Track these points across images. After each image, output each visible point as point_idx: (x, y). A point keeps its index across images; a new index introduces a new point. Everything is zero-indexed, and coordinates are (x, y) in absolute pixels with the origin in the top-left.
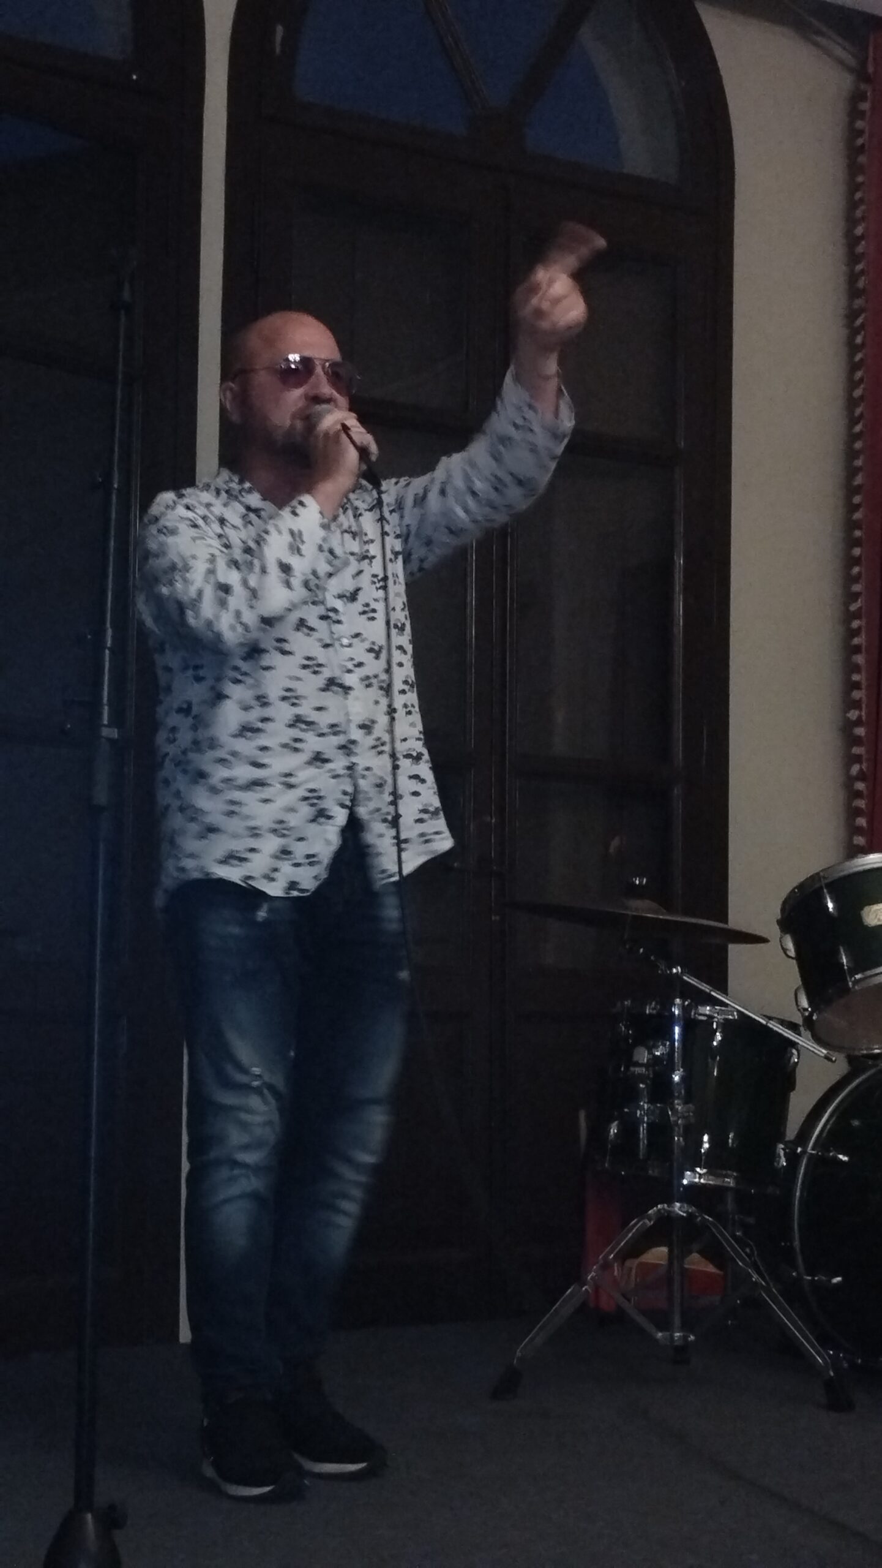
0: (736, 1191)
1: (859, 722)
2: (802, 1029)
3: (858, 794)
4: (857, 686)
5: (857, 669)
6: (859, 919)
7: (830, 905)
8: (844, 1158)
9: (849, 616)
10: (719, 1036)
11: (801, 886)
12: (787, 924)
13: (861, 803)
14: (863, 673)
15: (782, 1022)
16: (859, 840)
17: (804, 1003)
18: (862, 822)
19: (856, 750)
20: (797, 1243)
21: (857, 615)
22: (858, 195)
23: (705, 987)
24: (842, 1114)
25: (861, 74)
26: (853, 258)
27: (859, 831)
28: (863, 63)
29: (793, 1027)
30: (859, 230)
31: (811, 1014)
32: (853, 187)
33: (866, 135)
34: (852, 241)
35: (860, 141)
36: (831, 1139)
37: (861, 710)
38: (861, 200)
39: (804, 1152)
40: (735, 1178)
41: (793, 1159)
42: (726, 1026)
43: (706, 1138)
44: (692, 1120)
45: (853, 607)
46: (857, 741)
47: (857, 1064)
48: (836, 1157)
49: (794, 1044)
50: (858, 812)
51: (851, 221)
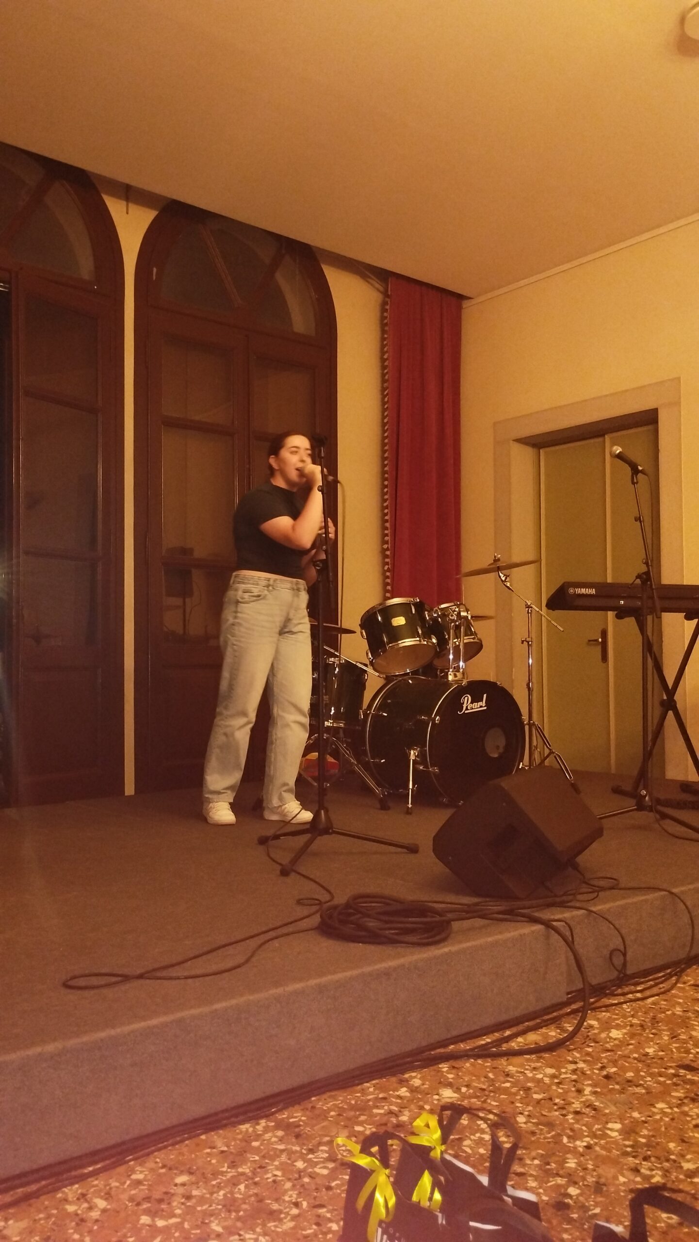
0: (344, 729)
1: (387, 549)
2: (369, 666)
3: (388, 577)
4: (387, 535)
5: (387, 529)
6: (391, 624)
7: (380, 618)
8: (386, 715)
9: (383, 508)
10: (337, 669)
11: (368, 611)
12: (362, 626)
13: (389, 581)
14: (389, 531)
15: (361, 663)
16: (388, 595)
17: (370, 656)
18: (389, 588)
19: (387, 560)
20: (368, 748)
21: (387, 507)
22: (385, 342)
23: (332, 651)
24: (385, 698)
25: (385, 294)
26: (383, 367)
27: (388, 591)
28: (387, 290)
29: (366, 665)
30: (385, 357)
31: (372, 660)
32: (383, 339)
33: (388, 319)
34: (383, 360)
35: (386, 321)
36: (381, 708)
37: (388, 544)
38: (386, 344)
39: (370, 713)
40: (344, 724)
41: (366, 715)
42: (341, 666)
43: (333, 708)
44: (328, 702)
45: (385, 504)
46: (387, 556)
47: (388, 679)
48: (382, 714)
49: (366, 671)
50: (388, 584)
51: (383, 353)
